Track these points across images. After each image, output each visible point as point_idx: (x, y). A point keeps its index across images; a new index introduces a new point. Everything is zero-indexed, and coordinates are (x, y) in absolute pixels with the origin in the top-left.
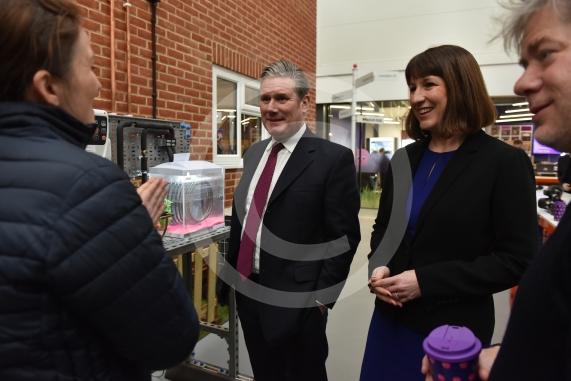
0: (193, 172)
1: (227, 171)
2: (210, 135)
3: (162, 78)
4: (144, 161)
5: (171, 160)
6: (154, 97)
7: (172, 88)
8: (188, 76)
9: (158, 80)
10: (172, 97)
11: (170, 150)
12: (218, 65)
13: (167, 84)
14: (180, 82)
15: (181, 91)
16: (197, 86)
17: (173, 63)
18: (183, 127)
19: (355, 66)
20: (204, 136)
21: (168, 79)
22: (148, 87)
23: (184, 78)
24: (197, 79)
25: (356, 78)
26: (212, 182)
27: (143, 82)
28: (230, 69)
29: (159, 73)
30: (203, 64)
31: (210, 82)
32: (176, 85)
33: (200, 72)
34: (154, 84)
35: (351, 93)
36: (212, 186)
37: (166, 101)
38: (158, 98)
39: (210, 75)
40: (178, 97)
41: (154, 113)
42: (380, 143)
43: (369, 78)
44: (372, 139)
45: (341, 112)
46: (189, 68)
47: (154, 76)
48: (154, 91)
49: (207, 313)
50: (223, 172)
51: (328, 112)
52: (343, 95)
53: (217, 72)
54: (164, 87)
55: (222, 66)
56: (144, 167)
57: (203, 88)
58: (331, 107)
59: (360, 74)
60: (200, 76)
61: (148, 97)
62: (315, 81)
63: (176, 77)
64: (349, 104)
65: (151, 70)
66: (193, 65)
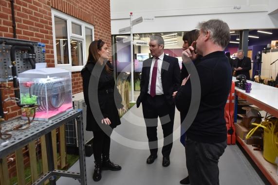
0: (51, 76)
2: (52, 52)
3: (19, 14)
4: (14, 69)
5: (34, 68)
6: (14, 27)
7: (25, 21)
8: (35, 14)
9: (16, 16)
10: (26, 28)
11: (32, 61)
12: (55, 8)
13: (22, 19)
14: (31, 18)
15: (32, 24)
16: (42, 21)
17: (26, 5)
18: (40, 45)
19: (131, 13)
20: (49, 53)
21: (23, 16)
22: (9, 20)
23: (33, 16)
24: (42, 17)
25: (132, 20)
26: (63, 81)
27: (6, 17)
28: (62, 12)
29: (16, 11)
30: (45, 7)
31: (51, 19)
32: (28, 19)
33: (44, 12)
34: (13, 18)
35: (129, 29)
36: (64, 84)
37: (22, 30)
38: (17, 28)
39: (50, 14)
40: (30, 27)
41: (15, 36)
42: (141, 56)
43: (139, 20)
44: (138, 54)
45: (124, 39)
46: (36, 9)
47: (13, 13)
48: (14, 23)
49: (60, 162)
50: (70, 74)
51: (115, 39)
52: (124, 30)
53: (54, 13)
54: (20, 21)
55: (57, 9)
56: (14, 73)
57: (46, 22)
58: (117, 37)
59: (134, 18)
60: (44, 15)
61: (9, 27)
62: (110, 22)
63: (28, 15)
64: (129, 35)
65: (10, 9)
66: (38, 7)
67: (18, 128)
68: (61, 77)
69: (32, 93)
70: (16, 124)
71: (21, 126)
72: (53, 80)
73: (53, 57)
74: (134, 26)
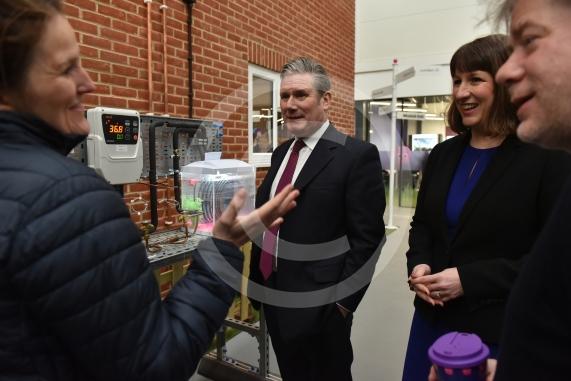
0: (223, 171)
1: (258, 169)
2: (246, 134)
3: (199, 78)
4: (176, 160)
5: (203, 159)
6: (191, 96)
7: (208, 88)
8: (223, 75)
9: (194, 80)
10: (208, 97)
11: (202, 148)
12: (254, 63)
13: (203, 83)
14: (216, 81)
15: (217, 90)
16: (233, 85)
17: (209, 63)
18: (215, 126)
19: (395, 61)
20: (240, 134)
21: (205, 79)
22: (185, 87)
23: (220, 77)
24: (233, 78)
25: (396, 73)
26: (242, 180)
27: (180, 83)
28: (266, 67)
29: (195, 73)
30: (239, 63)
31: (246, 81)
32: (212, 84)
33: (237, 71)
34: (190, 84)
35: (391, 89)
36: (242, 184)
37: (202, 100)
38: (194, 98)
39: (246, 74)
40: (215, 96)
41: (190, 112)
42: (423, 140)
43: (409, 74)
44: (414, 136)
45: (380, 109)
46: (224, 67)
47: (190, 76)
48: (191, 91)
49: (241, 311)
50: (254, 170)
51: (368, 109)
52: (381, 92)
53: (252, 71)
54: (200, 87)
55: (258, 65)
56: (176, 166)
57: (239, 87)
58: (372, 103)
59: (400, 69)
60: (236, 75)
61: (185, 97)
62: (353, 77)
63: (212, 77)
64: (390, 100)
65: (187, 70)
66: (228, 65)
67: (174, 241)
68: (239, 174)
69: (196, 195)
70: (172, 235)
71: (177, 239)
72: (226, 177)
73: (246, 141)
74: (399, 85)
